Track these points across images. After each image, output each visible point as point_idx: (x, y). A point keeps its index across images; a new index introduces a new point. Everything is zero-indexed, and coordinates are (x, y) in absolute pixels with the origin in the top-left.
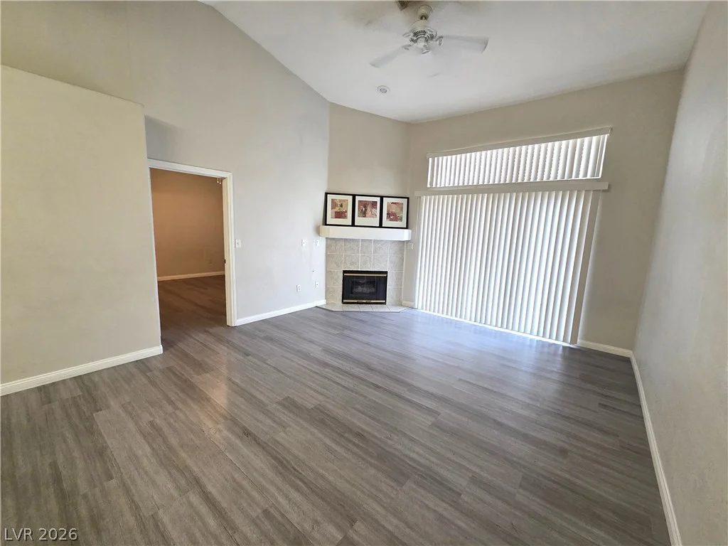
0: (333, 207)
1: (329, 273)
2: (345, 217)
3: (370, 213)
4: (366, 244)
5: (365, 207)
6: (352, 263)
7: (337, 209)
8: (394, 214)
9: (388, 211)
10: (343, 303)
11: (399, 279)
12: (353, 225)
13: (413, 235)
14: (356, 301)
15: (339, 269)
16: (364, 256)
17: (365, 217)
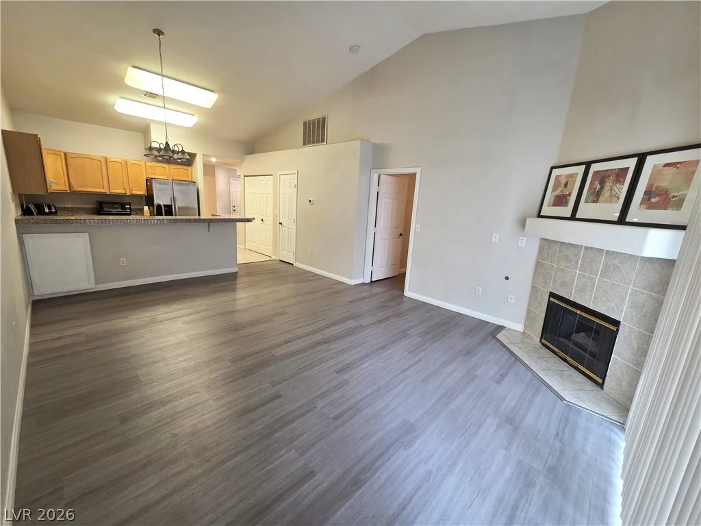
0: (555, 188)
1: (534, 289)
2: (566, 204)
3: (607, 194)
4: (591, 254)
5: (602, 183)
6: (564, 284)
7: (559, 191)
9: (650, 185)
10: (542, 343)
12: (573, 217)
14: (556, 350)
15: (545, 288)
16: (584, 276)
17: (596, 202)
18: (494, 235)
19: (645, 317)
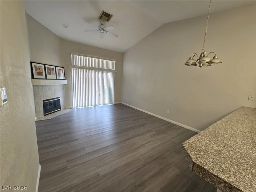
0: (36, 70)
2: (42, 75)
3: (52, 73)
5: (50, 71)
7: (38, 71)
8: (60, 74)
9: (58, 72)
12: (46, 79)
13: (68, 82)
14: (50, 113)
15: (41, 100)
17: (50, 75)
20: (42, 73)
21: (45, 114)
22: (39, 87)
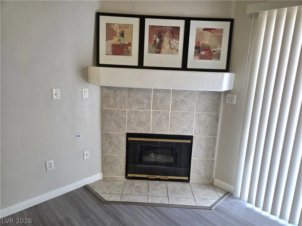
0: (109, 36)
1: (106, 137)
2: (129, 53)
3: (167, 47)
4: (160, 95)
5: (160, 37)
6: (140, 123)
7: (115, 40)
8: (207, 49)
9: (198, 43)
10: (127, 177)
11: (210, 148)
12: (141, 66)
13: (236, 82)
14: (145, 176)
15: (120, 131)
16: (158, 113)
17: (159, 53)
18: (54, 92)
19: (207, 127)
20: (129, 48)
21: (129, 175)
22: (118, 92)
